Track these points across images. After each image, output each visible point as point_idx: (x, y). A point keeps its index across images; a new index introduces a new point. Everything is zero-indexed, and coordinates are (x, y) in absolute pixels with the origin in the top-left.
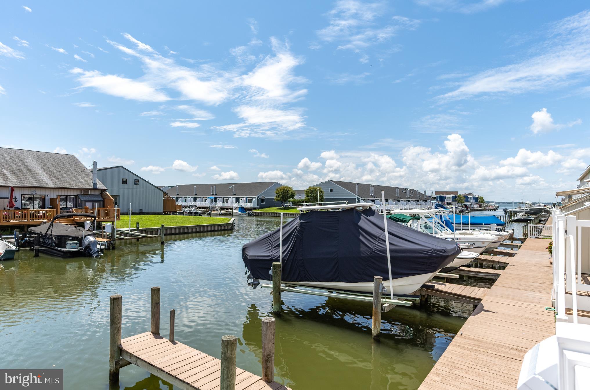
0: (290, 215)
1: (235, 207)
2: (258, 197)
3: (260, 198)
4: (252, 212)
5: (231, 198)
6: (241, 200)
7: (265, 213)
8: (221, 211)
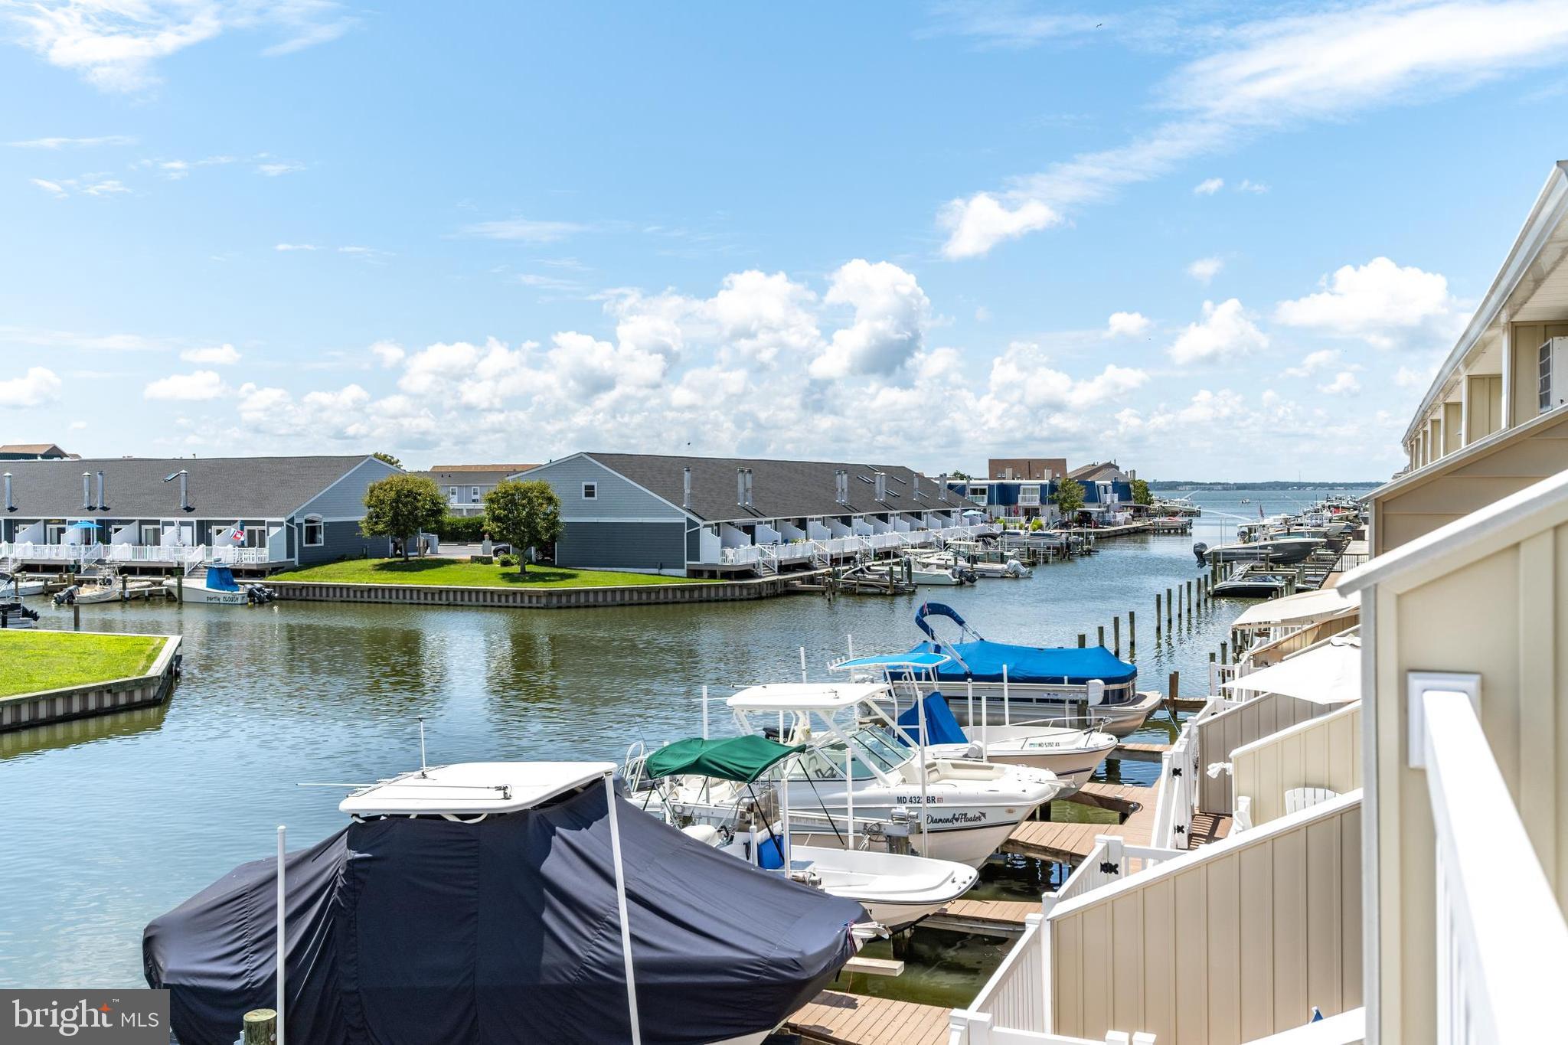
0: (426, 594)
1: (190, 564)
2: (291, 521)
3: (300, 525)
4: (267, 586)
5: (172, 524)
6: (219, 532)
7: (321, 587)
8: (129, 585)
